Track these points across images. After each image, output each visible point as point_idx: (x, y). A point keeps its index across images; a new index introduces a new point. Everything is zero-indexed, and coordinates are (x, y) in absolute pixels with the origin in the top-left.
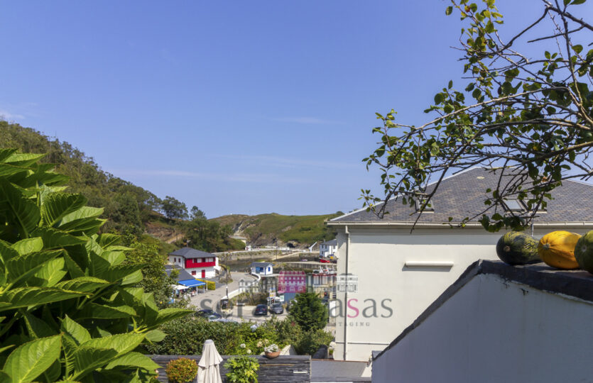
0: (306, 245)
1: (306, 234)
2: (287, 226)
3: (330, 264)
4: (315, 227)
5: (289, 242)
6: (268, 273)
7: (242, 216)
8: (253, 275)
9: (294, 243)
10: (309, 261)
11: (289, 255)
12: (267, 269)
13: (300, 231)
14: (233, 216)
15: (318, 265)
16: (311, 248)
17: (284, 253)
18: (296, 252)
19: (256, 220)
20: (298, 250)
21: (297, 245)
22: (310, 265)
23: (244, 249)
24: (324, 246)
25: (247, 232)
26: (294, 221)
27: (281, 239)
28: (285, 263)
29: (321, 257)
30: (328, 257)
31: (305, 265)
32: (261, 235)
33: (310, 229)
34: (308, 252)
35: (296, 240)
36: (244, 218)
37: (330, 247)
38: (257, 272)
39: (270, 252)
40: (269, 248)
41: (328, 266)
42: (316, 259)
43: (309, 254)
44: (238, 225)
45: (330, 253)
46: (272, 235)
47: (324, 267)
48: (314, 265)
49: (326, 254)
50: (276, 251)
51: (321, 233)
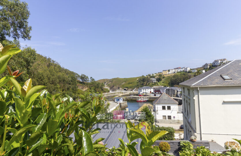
0: (131, 89)
1: (131, 85)
2: (123, 82)
3: (143, 97)
4: (134, 82)
5: (125, 88)
6: (121, 101)
7: (106, 79)
8: (116, 102)
9: (126, 89)
10: (134, 96)
11: (126, 94)
12: (121, 100)
13: (128, 84)
14: (103, 80)
15: (138, 97)
16: (134, 91)
17: (124, 93)
18: (128, 92)
19: (111, 81)
20: (129, 91)
21: (128, 90)
22: (135, 98)
23: (109, 92)
24: (140, 90)
25: (108, 85)
26: (126, 80)
27: (122, 87)
28: (125, 97)
29: (139, 94)
30: (142, 94)
31: (133, 97)
32: (114, 86)
33: (132, 83)
34: (133, 92)
35: (127, 88)
36: (107, 80)
37: (142, 90)
38: (117, 101)
39: (118, 93)
40: (118, 91)
41: (142, 97)
42: (137, 95)
43: (133, 93)
44: (105, 83)
45: (143, 92)
46: (118, 86)
47: (140, 98)
48: (137, 97)
49: (141, 93)
50: (120, 92)
51: (136, 84)
